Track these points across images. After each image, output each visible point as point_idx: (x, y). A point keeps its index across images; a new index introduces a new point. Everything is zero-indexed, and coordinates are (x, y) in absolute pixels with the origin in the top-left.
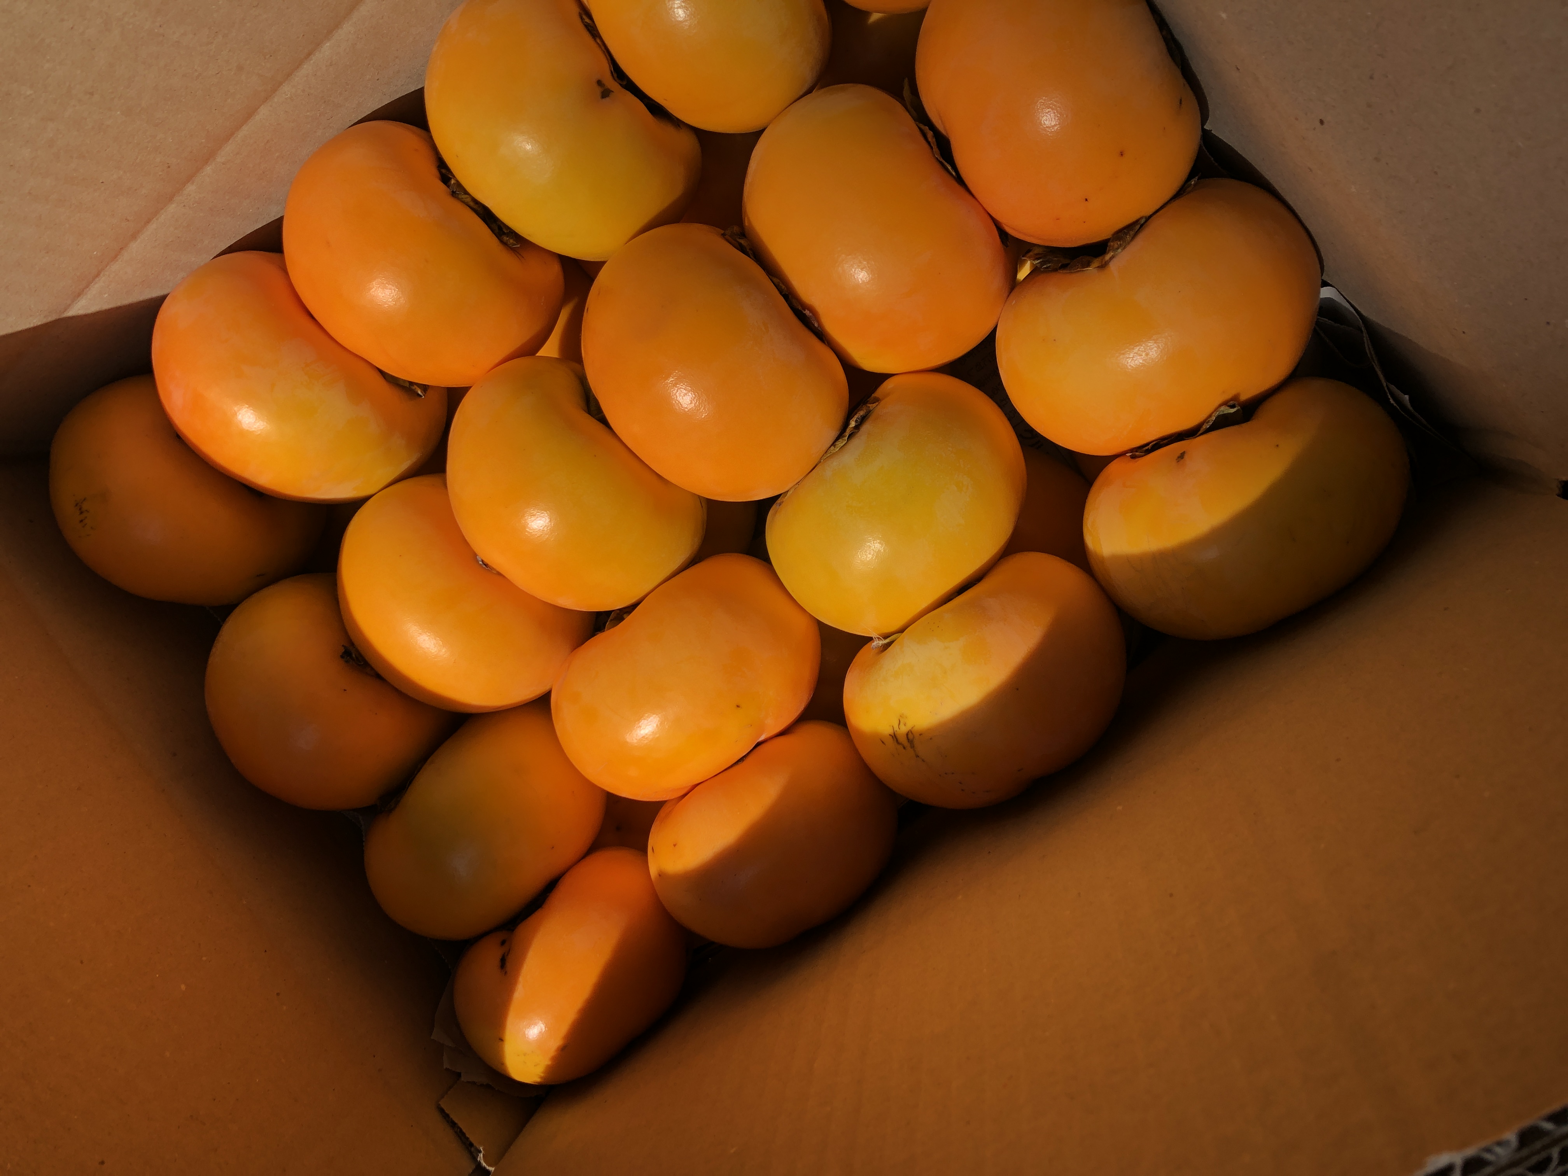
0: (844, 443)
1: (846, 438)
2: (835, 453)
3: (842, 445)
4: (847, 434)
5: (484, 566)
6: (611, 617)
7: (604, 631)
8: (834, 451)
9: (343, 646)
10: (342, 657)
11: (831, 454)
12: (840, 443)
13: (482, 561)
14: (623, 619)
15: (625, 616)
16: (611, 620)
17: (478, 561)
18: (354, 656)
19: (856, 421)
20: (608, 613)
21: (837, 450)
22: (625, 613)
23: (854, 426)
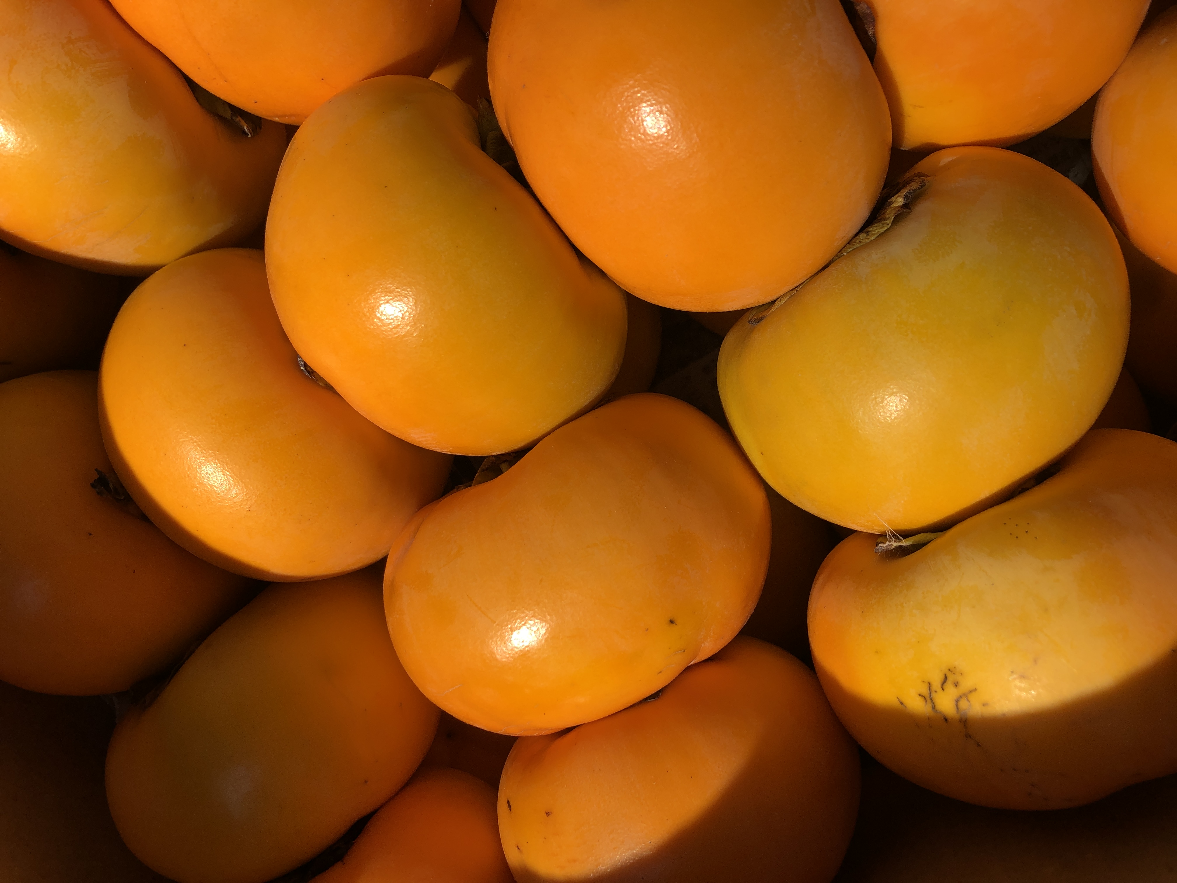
0: (886, 228)
1: (889, 222)
2: (868, 243)
3: (882, 231)
4: (890, 214)
5: (307, 374)
6: (483, 466)
7: (471, 486)
8: (868, 241)
9: (96, 470)
10: (93, 486)
11: (861, 244)
12: (877, 229)
13: (306, 365)
14: (499, 472)
15: (503, 466)
16: (483, 471)
17: (299, 366)
18: (111, 486)
19: (906, 197)
20: (479, 460)
21: (872, 238)
22: (502, 463)
23: (901, 204)
